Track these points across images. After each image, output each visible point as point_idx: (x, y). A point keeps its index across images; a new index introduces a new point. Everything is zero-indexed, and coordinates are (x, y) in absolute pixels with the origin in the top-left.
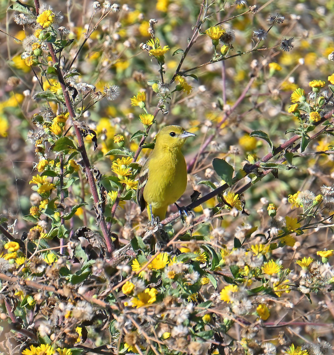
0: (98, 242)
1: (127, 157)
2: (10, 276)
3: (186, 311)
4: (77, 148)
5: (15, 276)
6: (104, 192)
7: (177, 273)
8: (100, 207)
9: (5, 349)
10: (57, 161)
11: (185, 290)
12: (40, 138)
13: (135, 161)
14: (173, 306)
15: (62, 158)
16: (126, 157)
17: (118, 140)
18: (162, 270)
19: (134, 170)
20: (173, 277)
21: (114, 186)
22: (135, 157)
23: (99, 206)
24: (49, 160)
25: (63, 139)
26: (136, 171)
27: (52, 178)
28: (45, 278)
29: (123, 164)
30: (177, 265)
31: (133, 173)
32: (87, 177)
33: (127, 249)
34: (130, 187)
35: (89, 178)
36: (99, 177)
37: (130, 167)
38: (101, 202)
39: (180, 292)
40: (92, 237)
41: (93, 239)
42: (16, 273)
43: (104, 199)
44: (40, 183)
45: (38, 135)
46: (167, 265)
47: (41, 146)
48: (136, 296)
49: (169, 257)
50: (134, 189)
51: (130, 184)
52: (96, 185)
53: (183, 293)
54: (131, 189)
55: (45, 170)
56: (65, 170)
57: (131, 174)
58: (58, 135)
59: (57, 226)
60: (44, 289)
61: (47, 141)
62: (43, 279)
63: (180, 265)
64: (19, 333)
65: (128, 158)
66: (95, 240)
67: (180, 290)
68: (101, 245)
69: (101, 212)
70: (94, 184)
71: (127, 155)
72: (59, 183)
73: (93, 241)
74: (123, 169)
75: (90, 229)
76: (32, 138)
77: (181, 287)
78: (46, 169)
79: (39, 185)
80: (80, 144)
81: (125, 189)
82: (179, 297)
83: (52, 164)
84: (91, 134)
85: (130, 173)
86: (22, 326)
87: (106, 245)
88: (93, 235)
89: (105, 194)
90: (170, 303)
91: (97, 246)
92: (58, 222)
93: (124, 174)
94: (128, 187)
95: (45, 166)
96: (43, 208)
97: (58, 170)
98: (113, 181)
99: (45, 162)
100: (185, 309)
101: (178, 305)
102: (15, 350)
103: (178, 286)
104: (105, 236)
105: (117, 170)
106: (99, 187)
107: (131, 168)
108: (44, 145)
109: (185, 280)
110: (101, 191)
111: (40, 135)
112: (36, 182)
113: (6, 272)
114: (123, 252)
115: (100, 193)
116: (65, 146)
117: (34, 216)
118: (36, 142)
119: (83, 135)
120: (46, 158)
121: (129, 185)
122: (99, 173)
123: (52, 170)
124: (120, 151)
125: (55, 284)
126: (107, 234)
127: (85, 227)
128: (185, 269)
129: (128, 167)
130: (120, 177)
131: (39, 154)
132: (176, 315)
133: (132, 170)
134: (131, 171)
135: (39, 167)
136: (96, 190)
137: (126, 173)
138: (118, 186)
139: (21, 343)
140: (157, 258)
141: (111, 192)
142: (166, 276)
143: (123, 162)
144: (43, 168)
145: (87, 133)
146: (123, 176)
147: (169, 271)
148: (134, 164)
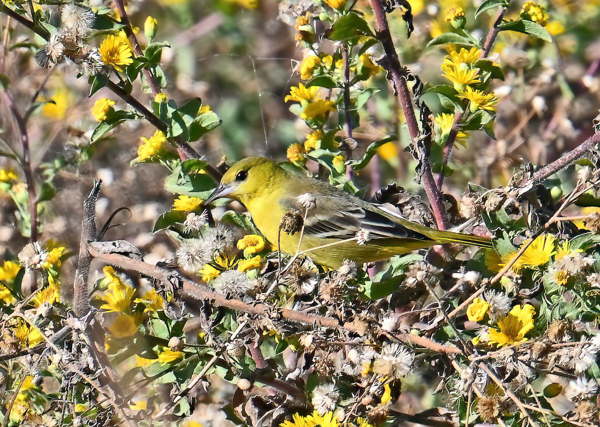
0: (418, 213)
1: (471, 47)
2: (251, 303)
3: (592, 347)
4: (375, 34)
5: (260, 303)
6: (429, 117)
7: (572, 274)
8: (422, 146)
9: (244, 419)
10: (337, 57)
11: (588, 304)
12: (304, 14)
13: (486, 56)
14: (566, 338)
15: (347, 51)
16: (468, 48)
17: (454, 16)
18: (543, 268)
19: (485, 73)
20: (564, 282)
21: (448, 103)
22: (485, 48)
23: (420, 144)
24: (321, 55)
25: (347, 18)
26: (489, 75)
27: (328, 90)
28: (318, 302)
29: (463, 62)
30: (572, 258)
31: (482, 79)
32: (395, 88)
33: (475, 225)
34: (478, 105)
35: (399, 91)
36: (418, 89)
37: (476, 67)
38: (423, 136)
39: (580, 309)
40: (407, 203)
41: (409, 207)
42: (262, 297)
43: (428, 129)
44: (305, 99)
45: (300, 7)
46: (553, 258)
47: (307, 28)
48: (495, 325)
49: (555, 243)
50: (485, 110)
51: (476, 101)
52: (413, 103)
53: (585, 310)
54: (479, 110)
55: (315, 75)
56: (353, 74)
57: (479, 81)
58: (337, 9)
59: (340, 182)
60: (318, 323)
61: (317, 18)
62: (315, 304)
63: (577, 259)
64: (270, 387)
65: (472, 50)
66: (412, 208)
67: (579, 305)
68: (423, 218)
69: (424, 155)
70: (409, 102)
71: (470, 45)
72: (342, 100)
73: (409, 211)
74: (462, 72)
75: (402, 189)
76: (289, 13)
77: (580, 299)
78: (316, 73)
79: (304, 103)
80: (380, 26)
81: (469, 108)
82: (577, 318)
83: (327, 62)
84: (402, 6)
85: (477, 79)
86: (276, 374)
87: (433, 217)
88: (408, 199)
89: (430, 120)
90: (560, 334)
91: (418, 220)
92: (340, 174)
93: (466, 81)
94: (473, 106)
95: (315, 68)
96: (313, 147)
97: (339, 75)
98: (444, 94)
99: (315, 60)
100: (590, 345)
101: (576, 336)
102: (263, 421)
103: (576, 297)
104: (432, 201)
105: (452, 73)
106: (419, 107)
107: (478, 69)
108: (312, 26)
109: (588, 287)
110: (422, 116)
111: (304, 7)
112: (299, 99)
113: (242, 296)
114: (467, 230)
115: (421, 120)
116: (353, 30)
117: (296, 164)
118: (297, 20)
119: (385, 8)
120: (316, 51)
121: (475, 103)
122: (418, 81)
123: (328, 75)
124: (456, 37)
125: (338, 312)
126: (435, 196)
127: (392, 184)
128: (588, 264)
129: (474, 67)
130: (458, 87)
131: (304, 43)
132: (571, 358)
133: (480, 73)
134: (478, 76)
135: (303, 70)
136: (413, 113)
137: (470, 79)
138: (454, 105)
139: (276, 407)
140: (534, 245)
141: (441, 116)
142: (552, 279)
143: (462, 57)
144: (310, 71)
145: (394, 4)
146: (464, 85)
147: (556, 270)
148: (484, 61)
